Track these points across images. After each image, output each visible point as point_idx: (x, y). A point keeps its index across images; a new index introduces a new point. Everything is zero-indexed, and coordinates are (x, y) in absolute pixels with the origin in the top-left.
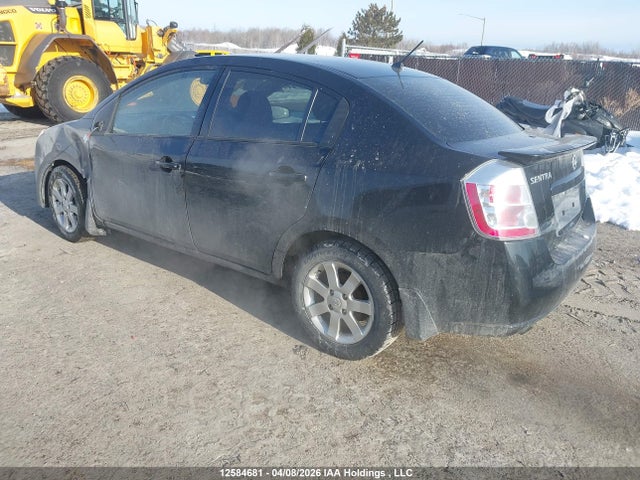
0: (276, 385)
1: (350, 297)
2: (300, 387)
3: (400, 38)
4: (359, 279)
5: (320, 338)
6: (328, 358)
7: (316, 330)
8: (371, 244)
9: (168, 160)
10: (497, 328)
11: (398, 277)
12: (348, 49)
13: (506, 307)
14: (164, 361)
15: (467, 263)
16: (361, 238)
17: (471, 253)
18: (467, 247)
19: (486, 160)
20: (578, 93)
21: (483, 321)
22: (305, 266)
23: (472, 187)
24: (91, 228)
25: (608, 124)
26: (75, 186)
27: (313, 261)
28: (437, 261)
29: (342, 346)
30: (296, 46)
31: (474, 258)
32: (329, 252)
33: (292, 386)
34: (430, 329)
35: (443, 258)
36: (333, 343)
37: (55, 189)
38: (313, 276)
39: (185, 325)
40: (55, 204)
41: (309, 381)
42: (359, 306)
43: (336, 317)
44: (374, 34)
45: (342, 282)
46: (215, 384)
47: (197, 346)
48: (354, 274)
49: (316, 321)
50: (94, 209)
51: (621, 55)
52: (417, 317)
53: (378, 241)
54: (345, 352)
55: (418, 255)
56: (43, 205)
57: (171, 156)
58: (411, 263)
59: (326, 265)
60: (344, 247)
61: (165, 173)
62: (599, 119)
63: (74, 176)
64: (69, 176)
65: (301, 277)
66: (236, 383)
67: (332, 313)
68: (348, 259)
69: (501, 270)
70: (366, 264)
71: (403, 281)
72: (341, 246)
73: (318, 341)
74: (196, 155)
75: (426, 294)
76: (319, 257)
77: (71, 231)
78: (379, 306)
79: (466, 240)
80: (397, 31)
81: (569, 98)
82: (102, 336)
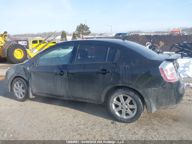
0: (113, 134)
1: (128, 104)
2: (120, 133)
3: (90, 32)
4: (131, 99)
5: (119, 118)
6: (123, 124)
7: (117, 116)
8: (135, 88)
9: (62, 72)
10: (173, 106)
11: (144, 96)
12: (82, 36)
13: (175, 100)
14: (75, 133)
15: (163, 89)
16: (131, 86)
17: (164, 87)
18: (163, 85)
19: (163, 61)
20: (149, 43)
21: (169, 105)
22: (112, 97)
23: (162, 69)
24: (31, 96)
25: (158, 51)
26: (24, 83)
27: (115, 95)
28: (155, 90)
29: (127, 119)
30: (60, 36)
31: (165, 88)
32: (120, 92)
33: (118, 134)
34: (154, 110)
35: (156, 89)
36: (124, 119)
37: (15, 85)
38: (115, 100)
39: (75, 121)
40: (15, 90)
41: (122, 131)
42: (131, 107)
43: (124, 111)
44: (83, 32)
45: (125, 100)
46: (95, 137)
47: (82, 127)
48: (129, 97)
49: (117, 113)
50: (32, 90)
51: (147, 33)
52: (151, 107)
53: (137, 87)
54: (128, 121)
55: (149, 89)
56: (10, 91)
57: (63, 70)
58: (148, 91)
59: (119, 96)
60: (125, 90)
61: (61, 76)
62: (156, 50)
63: (23, 80)
64: (21, 81)
65: (111, 101)
66: (101, 135)
67: (122, 110)
68: (127, 93)
69: (173, 90)
70: (133, 94)
71: (146, 97)
72: (124, 90)
73: (118, 119)
74: (72, 69)
75: (153, 100)
76: (117, 94)
77: (22, 98)
78: (138, 105)
79: (162, 83)
80: (89, 31)
81: (148, 45)
82: (51, 129)
